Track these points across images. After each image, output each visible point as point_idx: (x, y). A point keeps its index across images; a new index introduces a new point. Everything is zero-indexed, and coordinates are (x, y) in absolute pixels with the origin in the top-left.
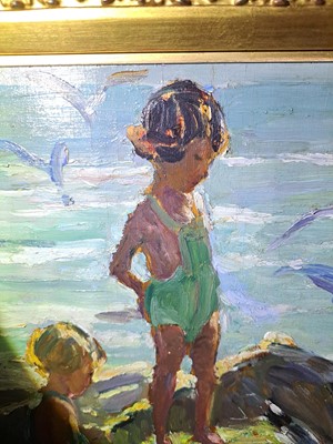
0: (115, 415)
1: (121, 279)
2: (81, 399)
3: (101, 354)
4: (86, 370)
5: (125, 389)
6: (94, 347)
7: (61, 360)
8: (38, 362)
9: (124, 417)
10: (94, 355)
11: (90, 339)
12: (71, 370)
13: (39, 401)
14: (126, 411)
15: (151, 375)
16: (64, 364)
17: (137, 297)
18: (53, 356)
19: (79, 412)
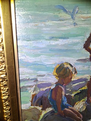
0: (76, 91)
1: (86, 49)
2: (67, 86)
3: (76, 72)
4: (70, 77)
5: (81, 83)
6: (74, 70)
7: (63, 74)
8: (56, 75)
9: (79, 91)
10: (74, 72)
11: (73, 68)
12: (66, 77)
13: (54, 86)
14: (80, 90)
15: (89, 79)
16: (64, 75)
17: (90, 55)
18: (61, 73)
19: (65, 90)
